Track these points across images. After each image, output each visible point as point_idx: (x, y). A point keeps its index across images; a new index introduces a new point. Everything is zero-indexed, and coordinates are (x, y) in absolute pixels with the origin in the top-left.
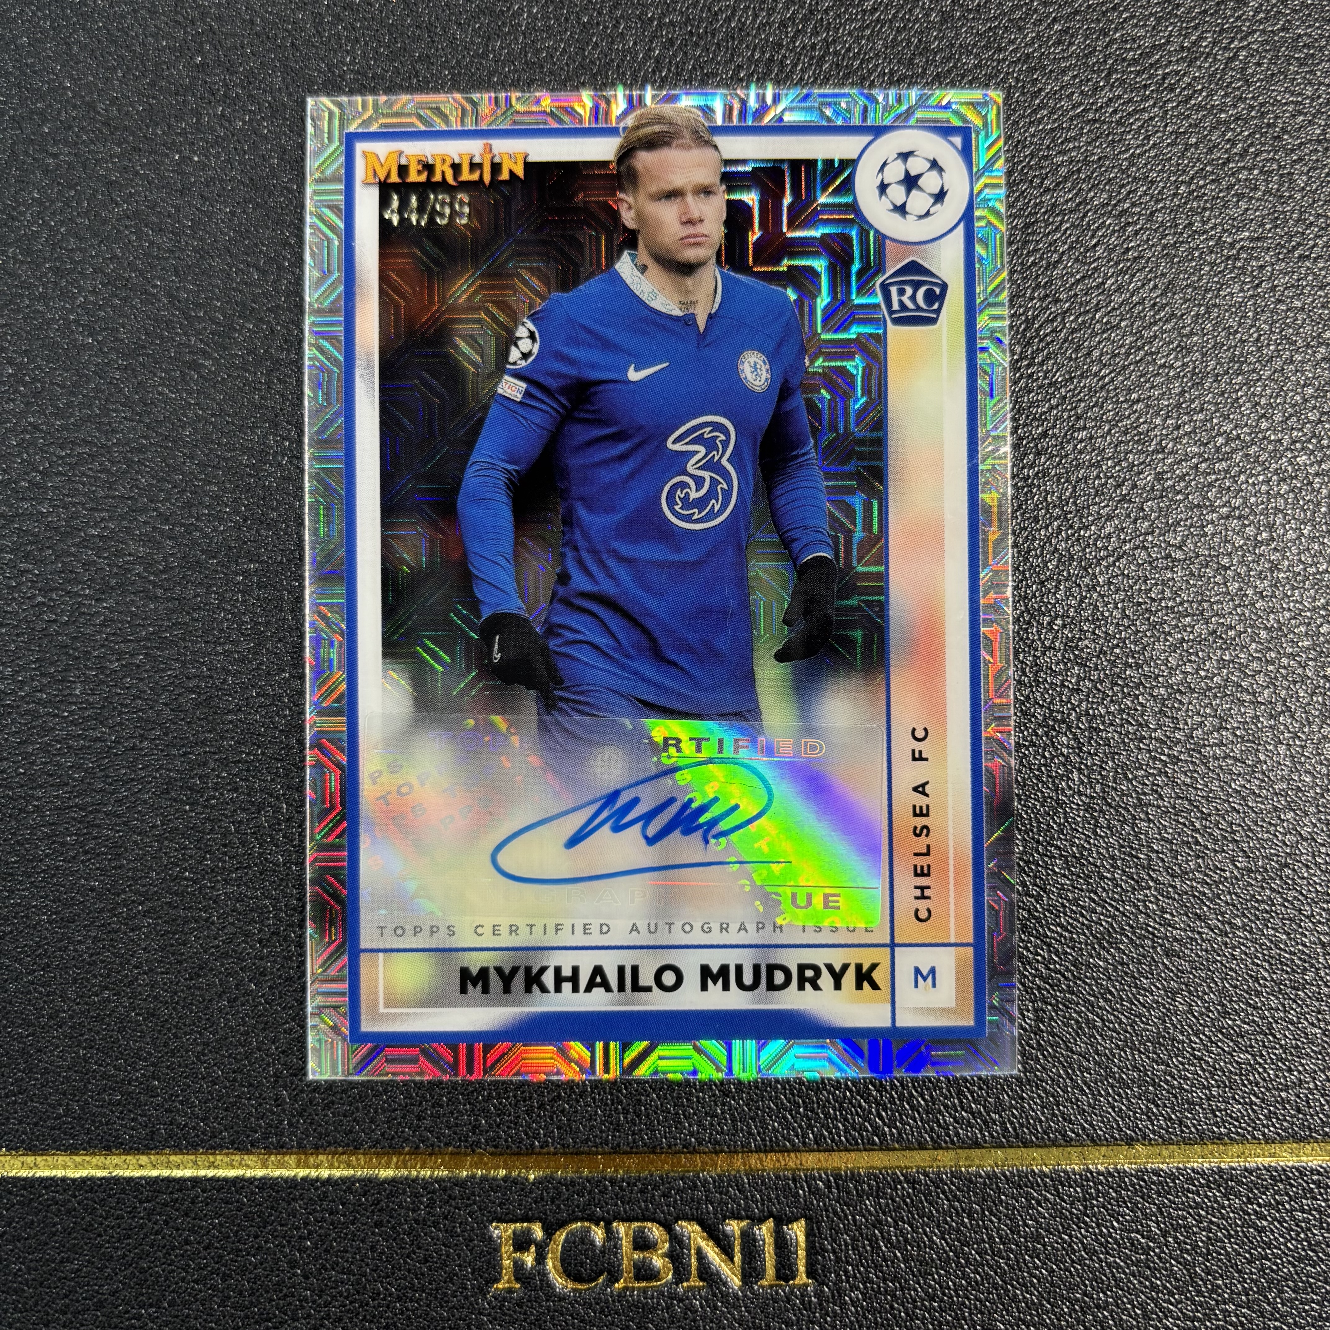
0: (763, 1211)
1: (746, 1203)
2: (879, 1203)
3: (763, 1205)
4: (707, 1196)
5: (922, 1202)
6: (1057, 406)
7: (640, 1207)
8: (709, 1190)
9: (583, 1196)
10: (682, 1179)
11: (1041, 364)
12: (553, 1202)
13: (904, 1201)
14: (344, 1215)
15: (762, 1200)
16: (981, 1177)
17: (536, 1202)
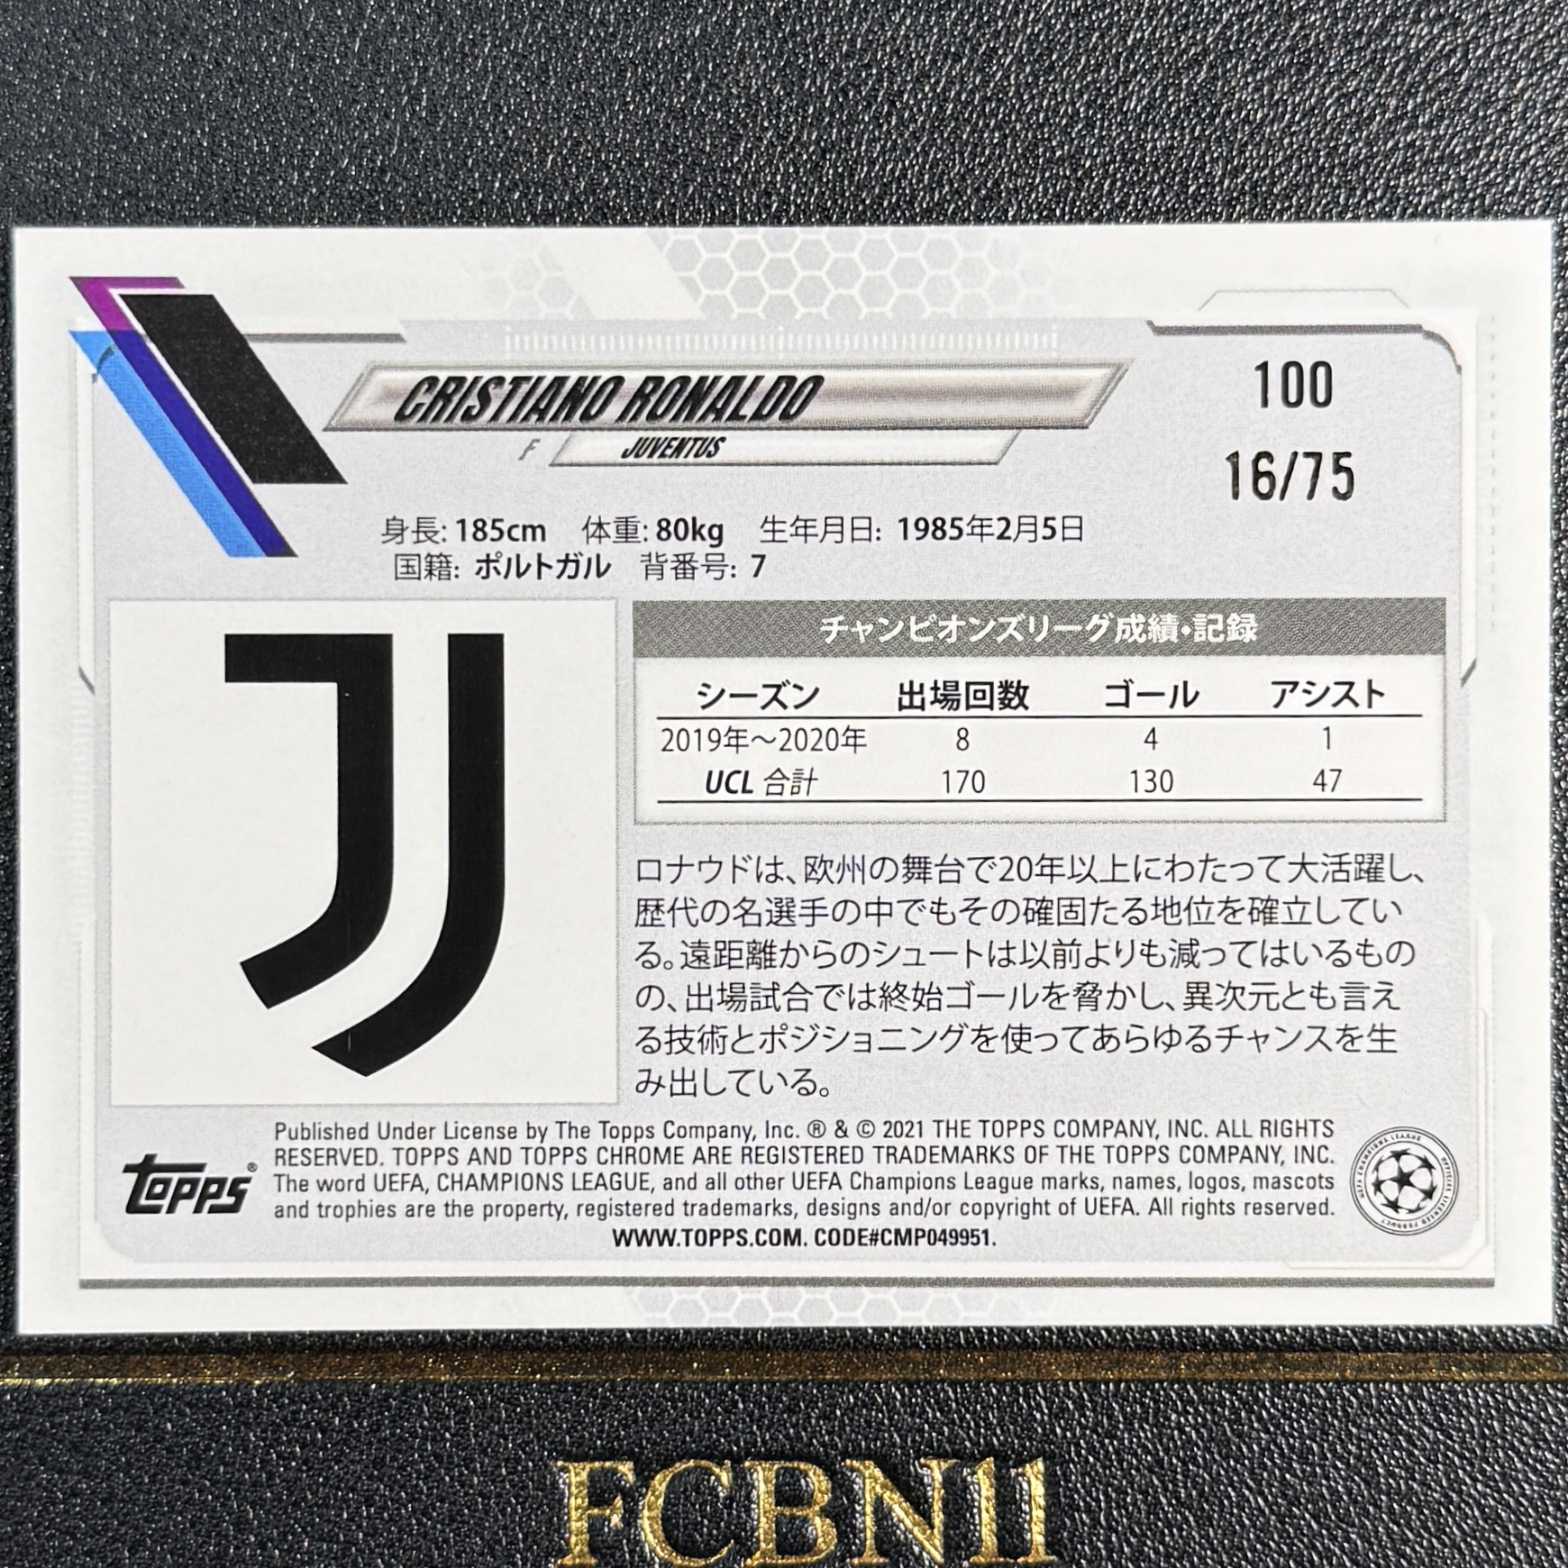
0: (978, 1444)
1: (952, 1431)
2: (1160, 1434)
3: (978, 1434)
4: (891, 1419)
5: (1225, 1433)
6: (1452, 192)
7: (787, 1436)
8: (892, 1410)
9: (699, 1417)
10: (851, 1392)
11: (1429, 126)
12: (651, 1427)
13: (1198, 1432)
14: (324, 1449)
15: (978, 1426)
16: (1319, 1396)
17: (626, 1427)
